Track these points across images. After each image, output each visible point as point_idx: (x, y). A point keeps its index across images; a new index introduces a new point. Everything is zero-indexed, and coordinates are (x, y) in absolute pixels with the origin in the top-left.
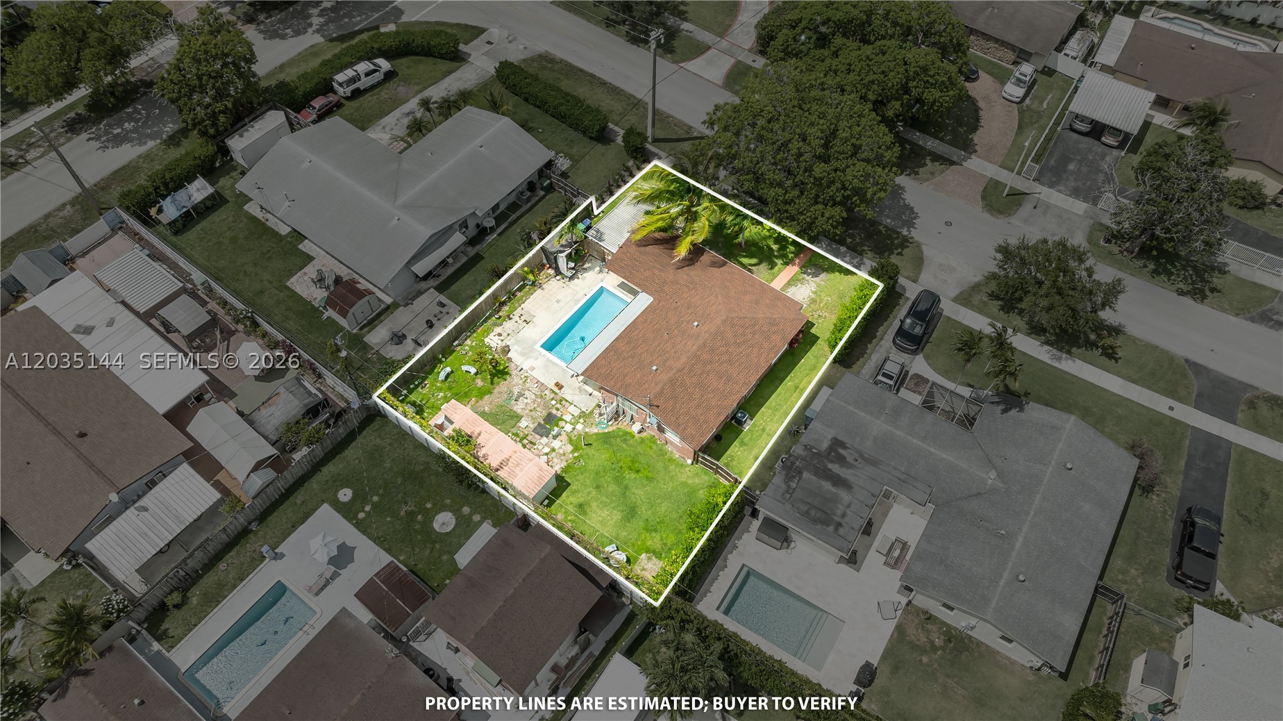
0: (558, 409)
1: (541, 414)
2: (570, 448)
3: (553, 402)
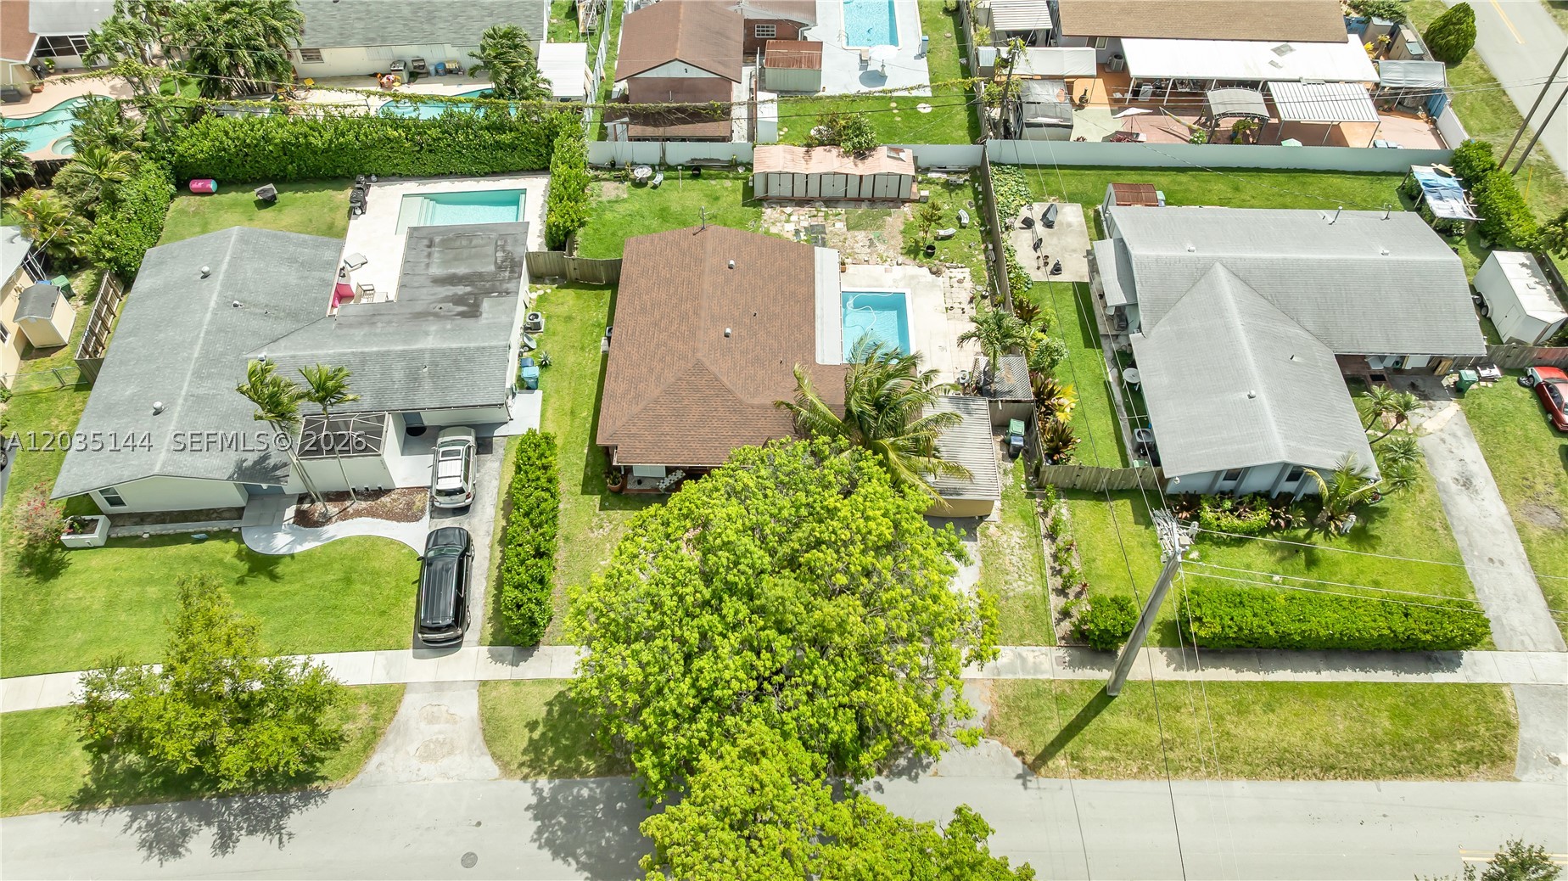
1: (833, 241)
2: (773, 231)
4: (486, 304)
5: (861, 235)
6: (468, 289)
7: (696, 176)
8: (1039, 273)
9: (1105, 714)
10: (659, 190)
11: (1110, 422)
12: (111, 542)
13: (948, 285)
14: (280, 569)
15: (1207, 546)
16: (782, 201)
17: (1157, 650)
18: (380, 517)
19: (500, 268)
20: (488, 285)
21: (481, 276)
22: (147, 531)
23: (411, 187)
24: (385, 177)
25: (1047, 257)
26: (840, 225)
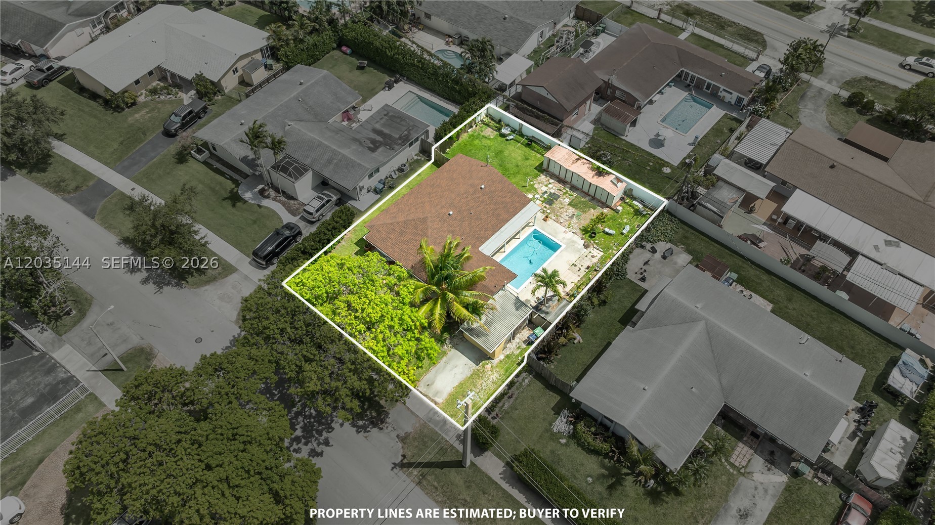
0: (545, 207)
1: (556, 205)
2: (536, 186)
3: (548, 211)
4: (380, 149)
5: (571, 210)
6: (381, 139)
7: (528, 145)
8: (634, 276)
9: (453, 470)
10: (508, 142)
11: (591, 360)
12: (205, 163)
13: (585, 254)
14: (239, 204)
15: (572, 442)
16: (553, 176)
17: (503, 464)
18: (285, 207)
19: (400, 138)
20: (390, 142)
21: (389, 137)
22: (217, 165)
23: (415, 89)
24: (410, 80)
25: (645, 271)
26: (567, 201)
